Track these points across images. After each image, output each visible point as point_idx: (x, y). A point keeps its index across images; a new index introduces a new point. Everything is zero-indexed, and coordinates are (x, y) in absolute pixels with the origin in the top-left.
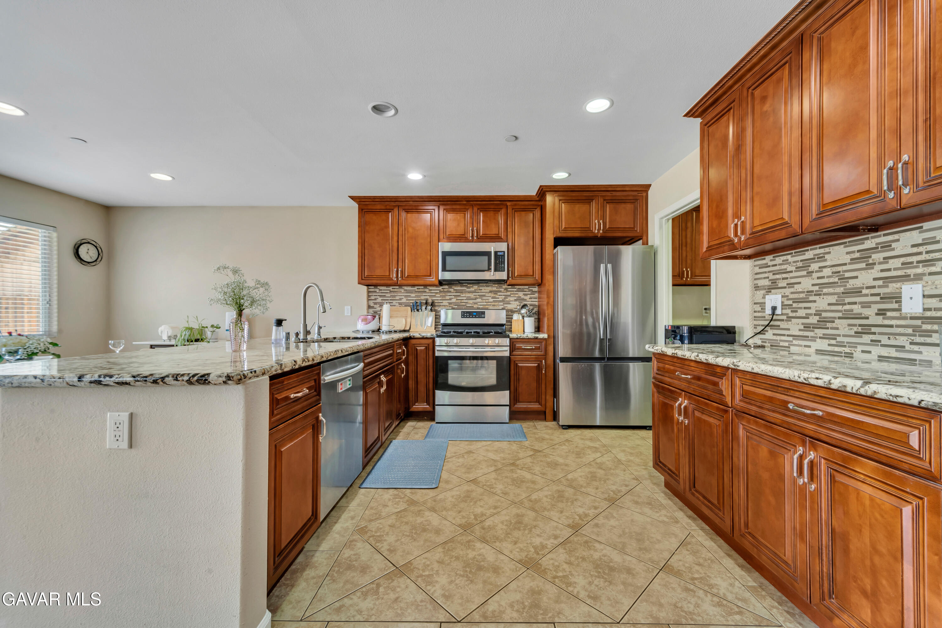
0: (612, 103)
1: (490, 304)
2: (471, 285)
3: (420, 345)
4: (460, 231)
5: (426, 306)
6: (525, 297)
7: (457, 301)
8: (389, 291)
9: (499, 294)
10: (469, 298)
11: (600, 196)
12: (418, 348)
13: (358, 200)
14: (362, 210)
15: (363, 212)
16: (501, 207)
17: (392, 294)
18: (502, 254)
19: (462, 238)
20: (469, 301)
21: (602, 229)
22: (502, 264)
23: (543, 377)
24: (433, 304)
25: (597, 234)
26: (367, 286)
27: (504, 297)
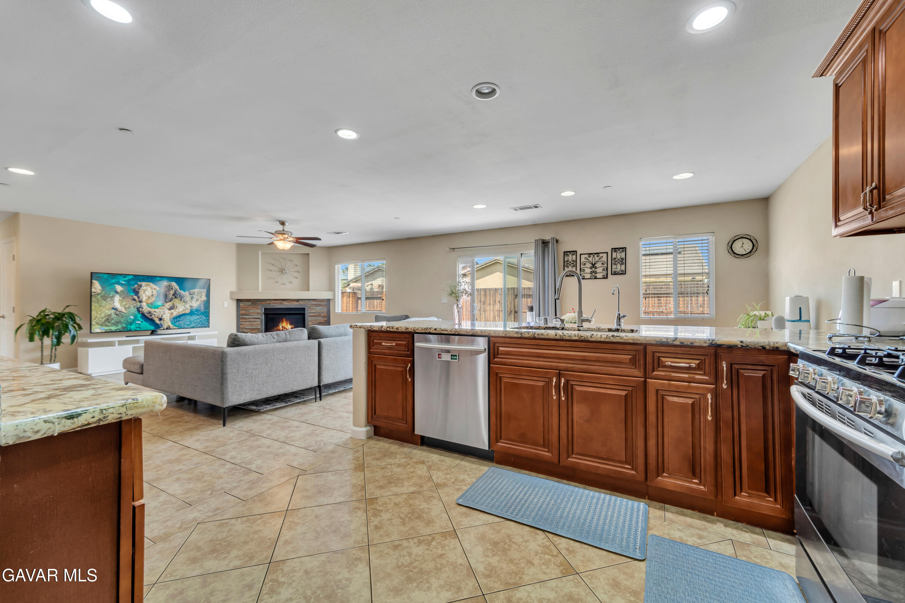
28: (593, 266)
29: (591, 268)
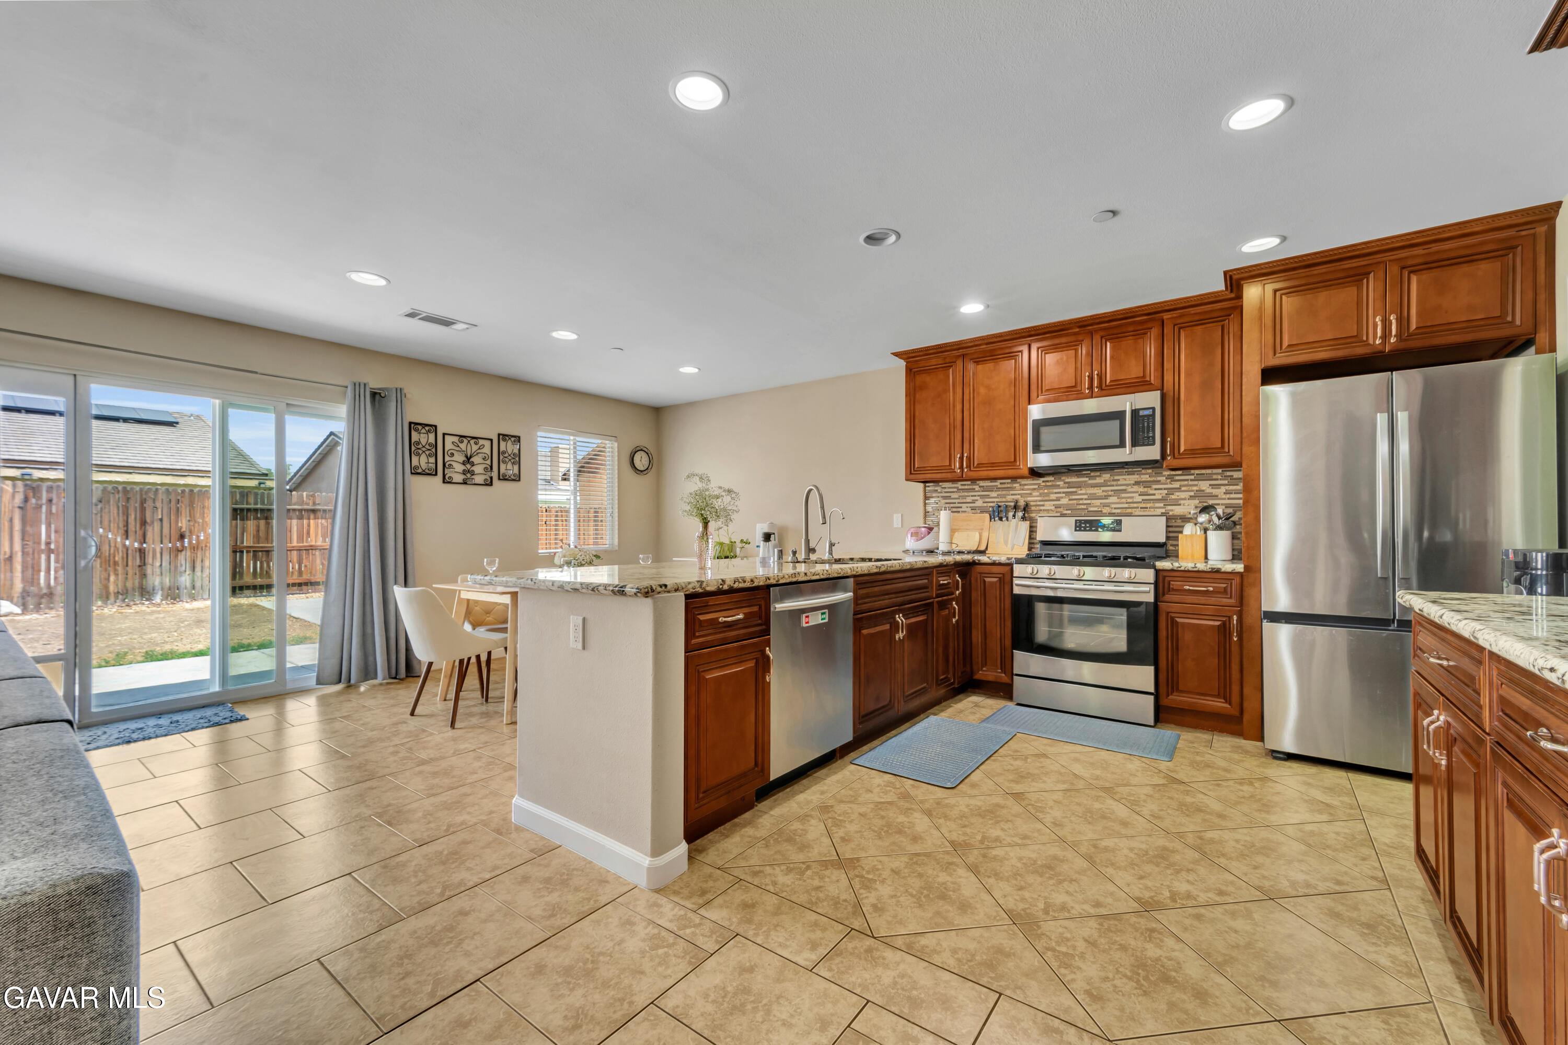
0: (1291, 102)
1: (1135, 505)
2: (1098, 474)
3: (991, 574)
4: (1069, 380)
5: (1015, 512)
6: (1215, 491)
7: (1071, 502)
8: (955, 490)
9: (1155, 486)
10: (1093, 497)
11: (1390, 261)
12: (987, 580)
13: (905, 356)
14: (911, 370)
15: (912, 375)
16: (1149, 325)
17: (960, 494)
18: (1149, 412)
19: (1072, 392)
20: (1093, 501)
21: (1394, 332)
22: (1148, 432)
23: (1235, 649)
24: (1026, 508)
25: (1381, 348)
26: (924, 482)
27: (1166, 491)
28: (468, 460)
29: (464, 463)
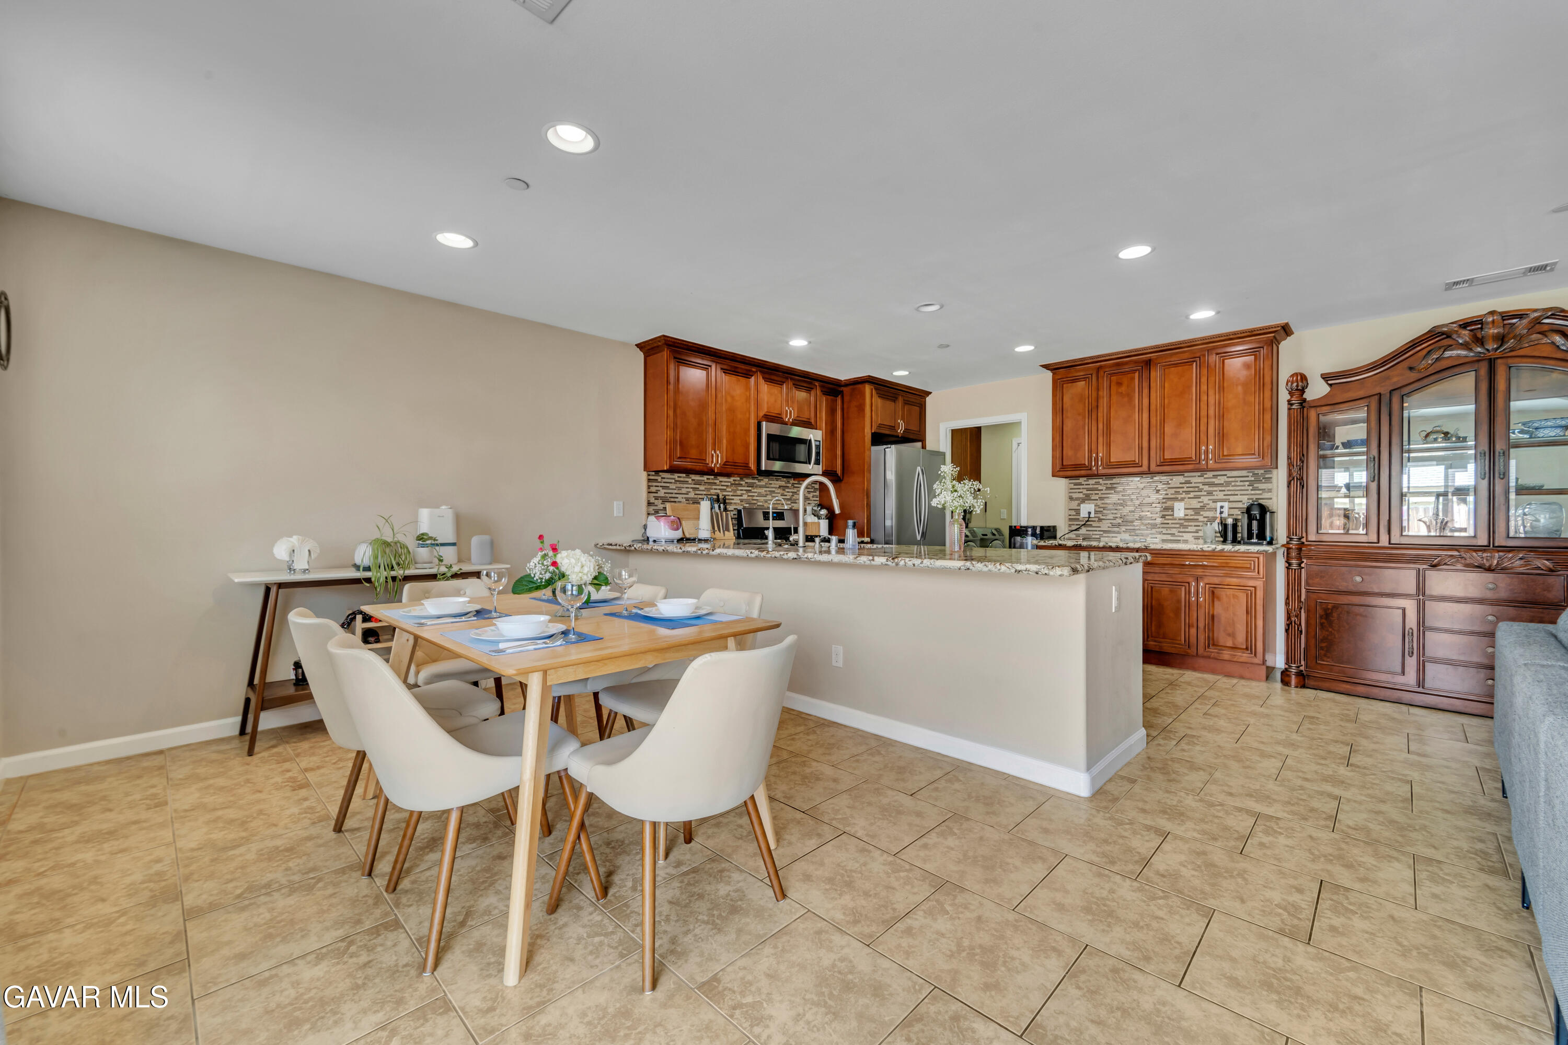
5: (719, 504)
7: (748, 498)
8: (673, 481)
9: (787, 490)
14: (674, 358)
15: (675, 362)
17: (678, 485)
20: (760, 498)
26: (650, 471)
